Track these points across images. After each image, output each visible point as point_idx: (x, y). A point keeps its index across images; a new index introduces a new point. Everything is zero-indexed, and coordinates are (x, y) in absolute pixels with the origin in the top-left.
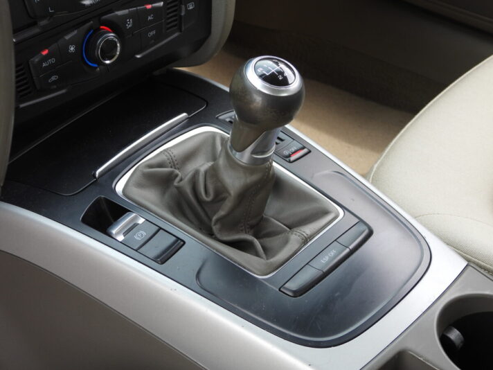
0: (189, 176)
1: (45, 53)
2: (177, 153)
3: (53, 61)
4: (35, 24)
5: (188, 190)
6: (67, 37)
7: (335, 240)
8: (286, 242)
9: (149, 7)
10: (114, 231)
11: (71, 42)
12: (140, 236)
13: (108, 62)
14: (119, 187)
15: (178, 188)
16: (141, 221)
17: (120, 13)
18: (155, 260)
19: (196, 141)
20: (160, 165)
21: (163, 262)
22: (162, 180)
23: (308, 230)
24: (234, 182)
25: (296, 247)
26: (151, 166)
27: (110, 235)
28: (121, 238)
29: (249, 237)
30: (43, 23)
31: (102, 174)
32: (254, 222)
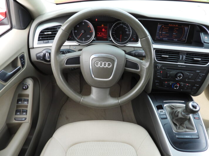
0: (176, 110)
1: (166, 82)
2: (178, 106)
3: (167, 84)
4: (167, 78)
5: (174, 112)
6: (171, 82)
7: (191, 135)
8: (183, 129)
9: (187, 84)
10: (159, 110)
11: (171, 83)
12: (162, 113)
13: (175, 88)
14: (165, 105)
15: (173, 111)
16: (164, 112)
17: (182, 83)
18: (161, 118)
19: (182, 106)
20: (173, 106)
21: (162, 119)
22: (172, 108)
23: (187, 130)
24: (180, 116)
25: (183, 131)
26: (172, 105)
27: (158, 111)
28: (159, 112)
29: (178, 124)
30: (168, 78)
31: (165, 102)
32: (182, 123)
